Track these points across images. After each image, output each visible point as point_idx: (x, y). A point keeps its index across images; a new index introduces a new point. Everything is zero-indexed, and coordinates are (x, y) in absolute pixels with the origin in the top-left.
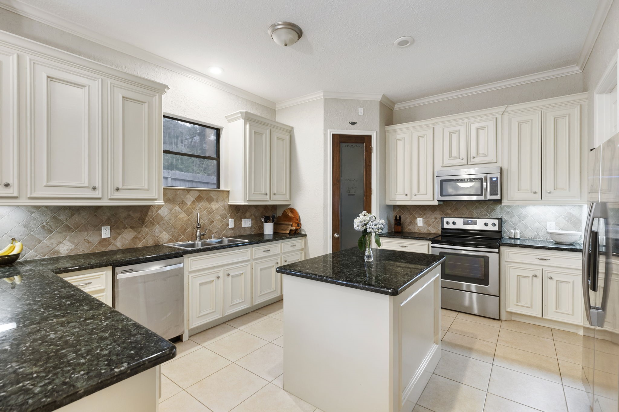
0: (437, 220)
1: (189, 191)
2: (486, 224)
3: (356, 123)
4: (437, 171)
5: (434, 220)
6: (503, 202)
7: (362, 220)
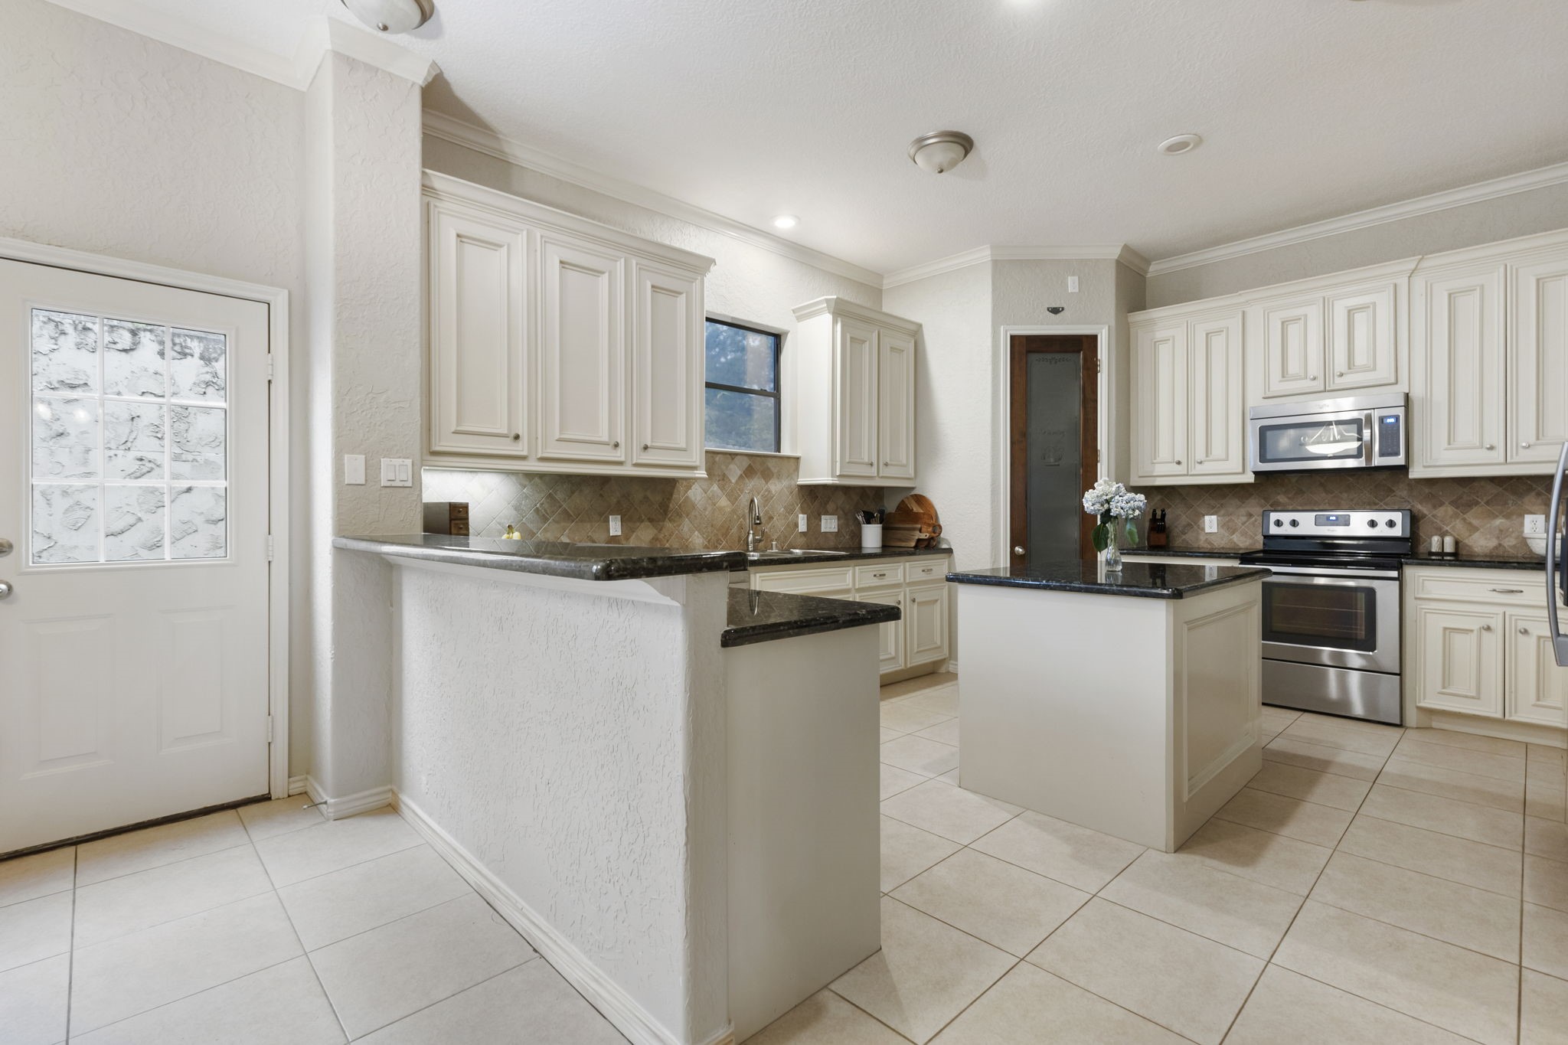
0: (1254, 519)
1: (733, 455)
2: (1373, 524)
3: (1063, 309)
4: (1252, 407)
5: (1244, 519)
6: (1412, 472)
7: (1101, 493)
